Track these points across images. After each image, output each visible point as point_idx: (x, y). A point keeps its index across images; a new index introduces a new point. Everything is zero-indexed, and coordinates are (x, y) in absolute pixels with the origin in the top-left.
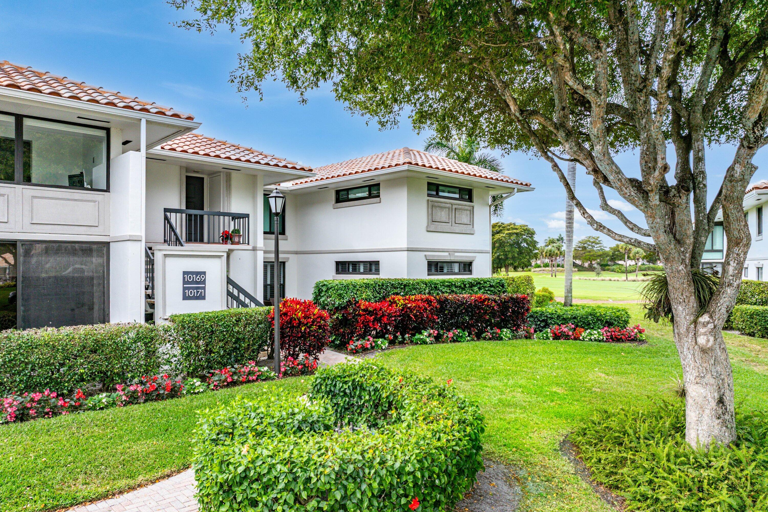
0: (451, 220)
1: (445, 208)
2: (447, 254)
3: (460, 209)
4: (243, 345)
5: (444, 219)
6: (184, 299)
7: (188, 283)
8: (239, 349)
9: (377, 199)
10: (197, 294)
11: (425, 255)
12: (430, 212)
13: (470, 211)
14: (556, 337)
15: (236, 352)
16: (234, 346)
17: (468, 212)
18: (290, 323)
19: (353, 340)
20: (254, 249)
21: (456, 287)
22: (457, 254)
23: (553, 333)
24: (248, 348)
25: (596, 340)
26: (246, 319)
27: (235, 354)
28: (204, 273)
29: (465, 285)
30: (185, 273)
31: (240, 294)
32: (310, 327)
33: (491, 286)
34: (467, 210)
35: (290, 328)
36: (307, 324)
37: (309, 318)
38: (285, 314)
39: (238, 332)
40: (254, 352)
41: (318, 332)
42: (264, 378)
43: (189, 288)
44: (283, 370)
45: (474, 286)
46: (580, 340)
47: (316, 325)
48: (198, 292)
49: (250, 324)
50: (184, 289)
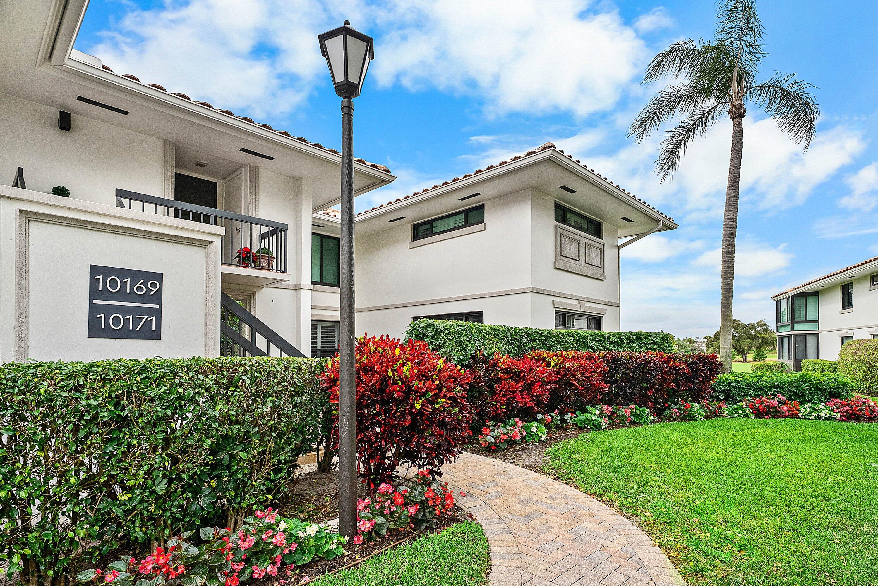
0: (581, 258)
1: (575, 240)
2: (576, 302)
3: (590, 245)
4: (242, 455)
5: (574, 255)
6: (90, 335)
7: (106, 294)
8: (228, 468)
9: (480, 226)
10: (135, 325)
11: (553, 301)
12: (559, 242)
13: (600, 249)
14: (759, 414)
15: (219, 477)
16: (211, 460)
17: (598, 251)
18: (382, 391)
19: (488, 427)
20: (297, 288)
21: (612, 343)
22: (587, 304)
23: (751, 408)
24: (261, 462)
25: (826, 419)
26: (255, 381)
27: (213, 484)
28: (159, 277)
29: (622, 340)
30: (95, 270)
31: (258, 336)
32: (431, 402)
33: (654, 343)
34: (597, 248)
35: (383, 402)
36: (425, 394)
37: (427, 379)
38: (366, 369)
39: (225, 419)
40: (277, 471)
41: (449, 413)
42: (307, 559)
43: (108, 310)
44: (365, 526)
45: (633, 342)
46: (799, 418)
47: (445, 397)
48: (136, 321)
49: (267, 395)
50: (93, 309)
